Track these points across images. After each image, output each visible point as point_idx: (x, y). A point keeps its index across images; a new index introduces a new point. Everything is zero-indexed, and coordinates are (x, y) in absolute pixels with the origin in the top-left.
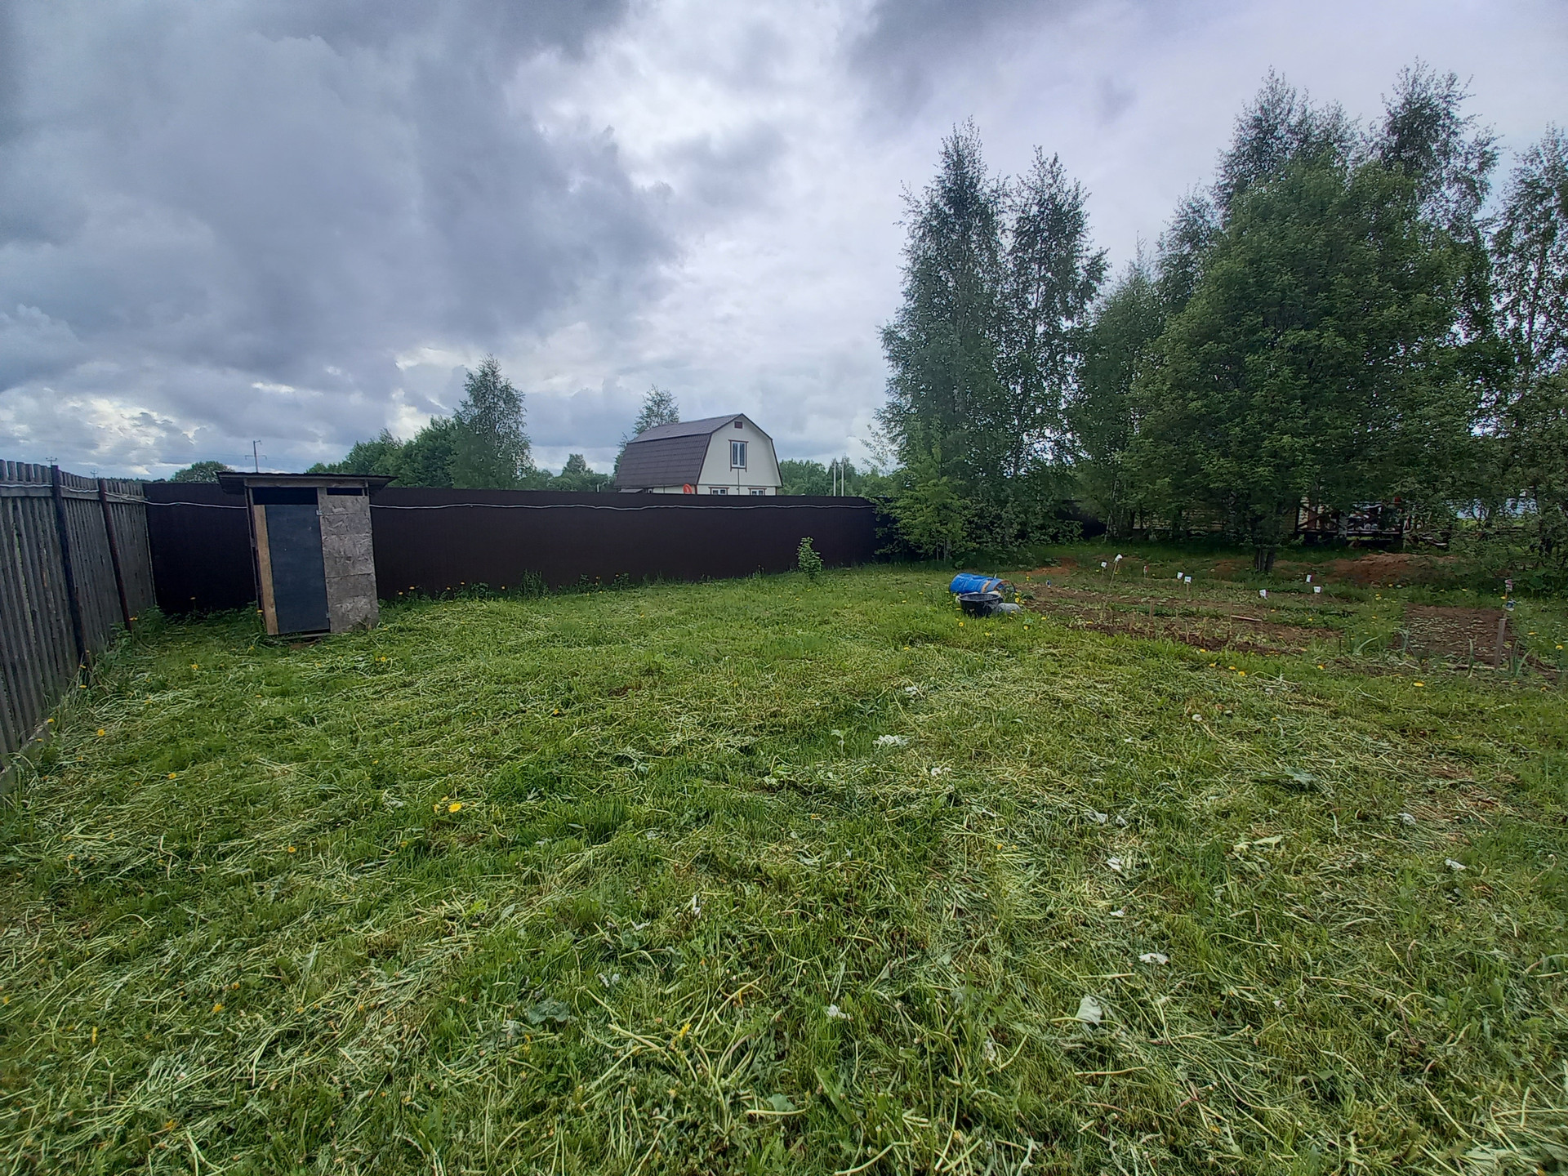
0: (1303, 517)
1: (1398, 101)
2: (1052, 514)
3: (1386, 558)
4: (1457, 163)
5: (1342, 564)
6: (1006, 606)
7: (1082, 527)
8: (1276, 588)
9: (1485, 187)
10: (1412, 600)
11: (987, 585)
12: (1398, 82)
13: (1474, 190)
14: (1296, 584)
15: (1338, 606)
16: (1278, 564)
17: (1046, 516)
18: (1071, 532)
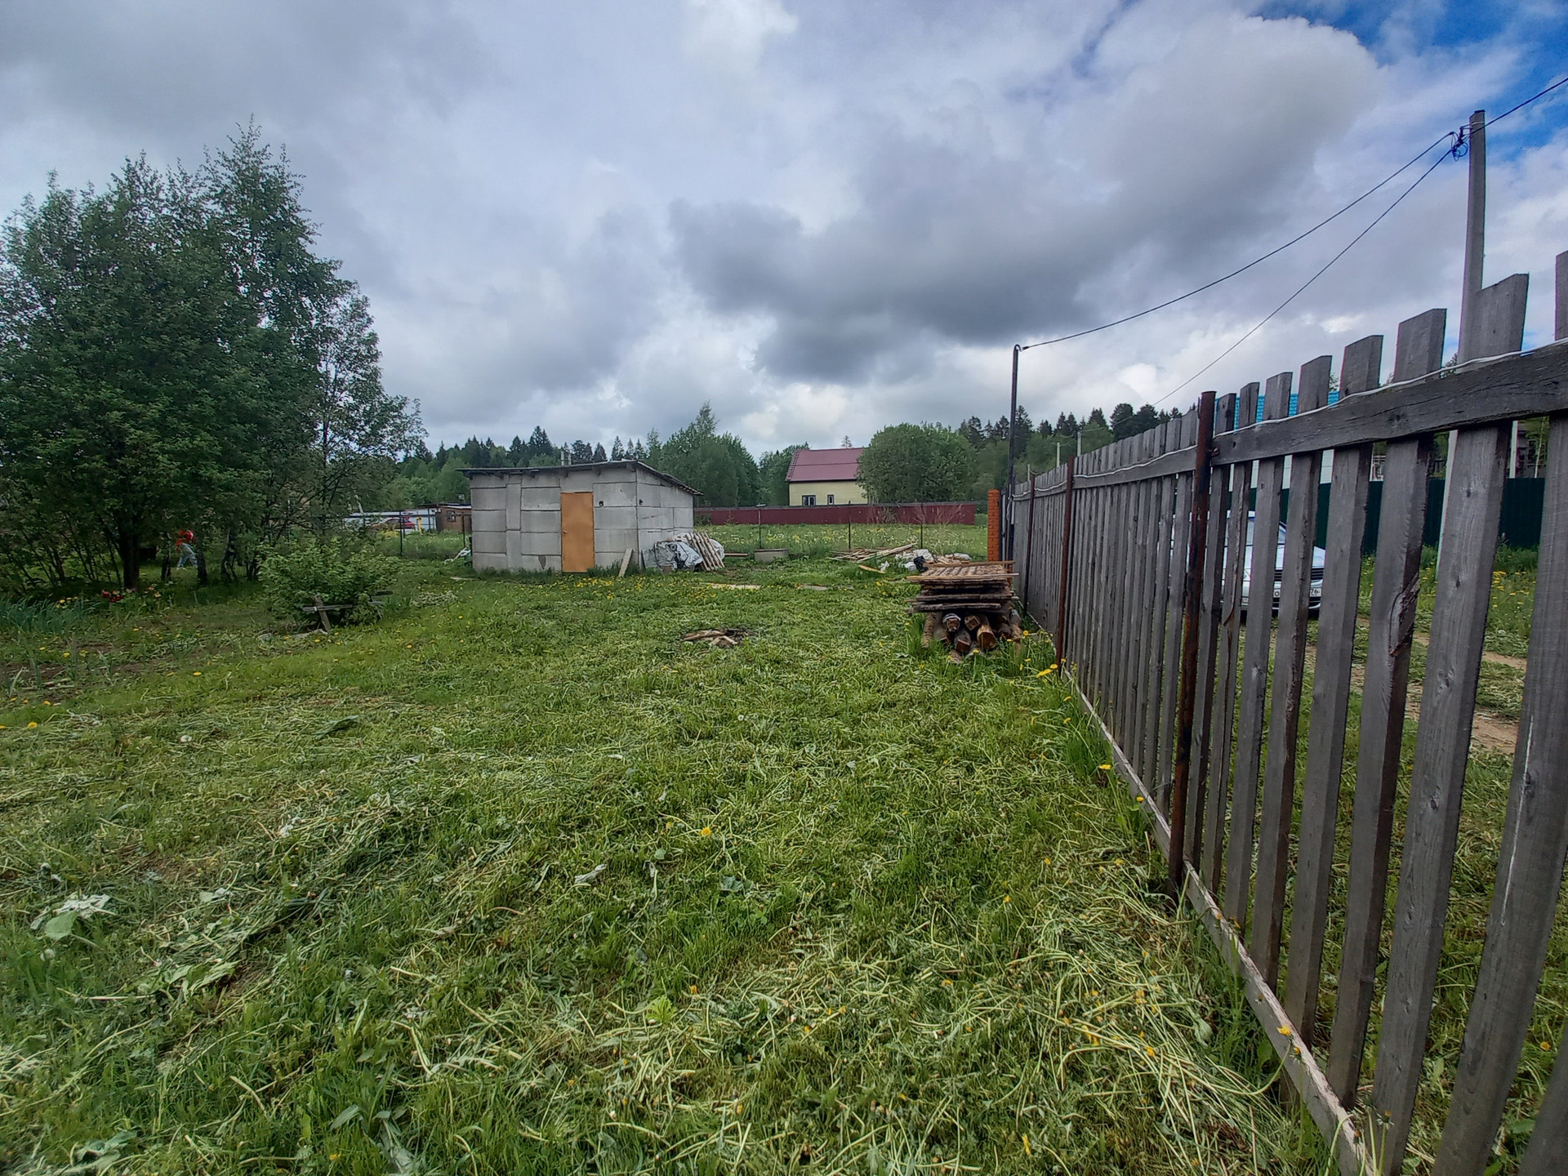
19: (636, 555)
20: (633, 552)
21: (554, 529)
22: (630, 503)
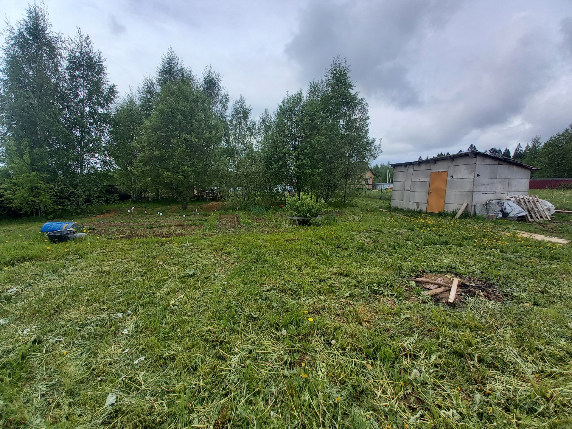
0: (196, 192)
1: (206, 75)
2: (104, 192)
3: (215, 203)
4: (221, 98)
5: (205, 205)
6: (78, 235)
7: (119, 196)
8: (189, 214)
9: (227, 107)
10: (220, 214)
11: (66, 226)
12: (206, 70)
13: (225, 107)
14: (193, 212)
15: (204, 218)
16: (189, 207)
17: (101, 192)
18: (114, 198)
19: (470, 207)
20: (468, 205)
21: (425, 191)
22: (470, 176)
